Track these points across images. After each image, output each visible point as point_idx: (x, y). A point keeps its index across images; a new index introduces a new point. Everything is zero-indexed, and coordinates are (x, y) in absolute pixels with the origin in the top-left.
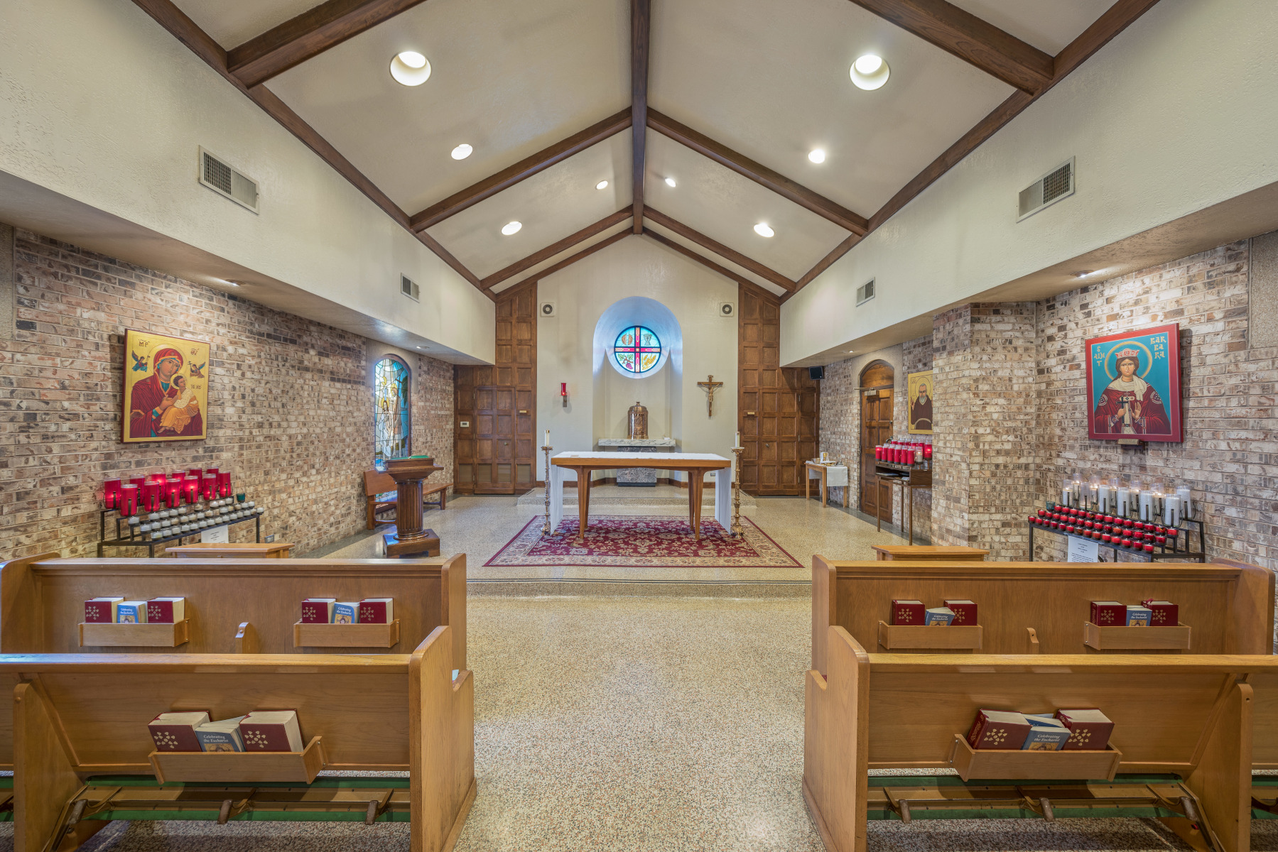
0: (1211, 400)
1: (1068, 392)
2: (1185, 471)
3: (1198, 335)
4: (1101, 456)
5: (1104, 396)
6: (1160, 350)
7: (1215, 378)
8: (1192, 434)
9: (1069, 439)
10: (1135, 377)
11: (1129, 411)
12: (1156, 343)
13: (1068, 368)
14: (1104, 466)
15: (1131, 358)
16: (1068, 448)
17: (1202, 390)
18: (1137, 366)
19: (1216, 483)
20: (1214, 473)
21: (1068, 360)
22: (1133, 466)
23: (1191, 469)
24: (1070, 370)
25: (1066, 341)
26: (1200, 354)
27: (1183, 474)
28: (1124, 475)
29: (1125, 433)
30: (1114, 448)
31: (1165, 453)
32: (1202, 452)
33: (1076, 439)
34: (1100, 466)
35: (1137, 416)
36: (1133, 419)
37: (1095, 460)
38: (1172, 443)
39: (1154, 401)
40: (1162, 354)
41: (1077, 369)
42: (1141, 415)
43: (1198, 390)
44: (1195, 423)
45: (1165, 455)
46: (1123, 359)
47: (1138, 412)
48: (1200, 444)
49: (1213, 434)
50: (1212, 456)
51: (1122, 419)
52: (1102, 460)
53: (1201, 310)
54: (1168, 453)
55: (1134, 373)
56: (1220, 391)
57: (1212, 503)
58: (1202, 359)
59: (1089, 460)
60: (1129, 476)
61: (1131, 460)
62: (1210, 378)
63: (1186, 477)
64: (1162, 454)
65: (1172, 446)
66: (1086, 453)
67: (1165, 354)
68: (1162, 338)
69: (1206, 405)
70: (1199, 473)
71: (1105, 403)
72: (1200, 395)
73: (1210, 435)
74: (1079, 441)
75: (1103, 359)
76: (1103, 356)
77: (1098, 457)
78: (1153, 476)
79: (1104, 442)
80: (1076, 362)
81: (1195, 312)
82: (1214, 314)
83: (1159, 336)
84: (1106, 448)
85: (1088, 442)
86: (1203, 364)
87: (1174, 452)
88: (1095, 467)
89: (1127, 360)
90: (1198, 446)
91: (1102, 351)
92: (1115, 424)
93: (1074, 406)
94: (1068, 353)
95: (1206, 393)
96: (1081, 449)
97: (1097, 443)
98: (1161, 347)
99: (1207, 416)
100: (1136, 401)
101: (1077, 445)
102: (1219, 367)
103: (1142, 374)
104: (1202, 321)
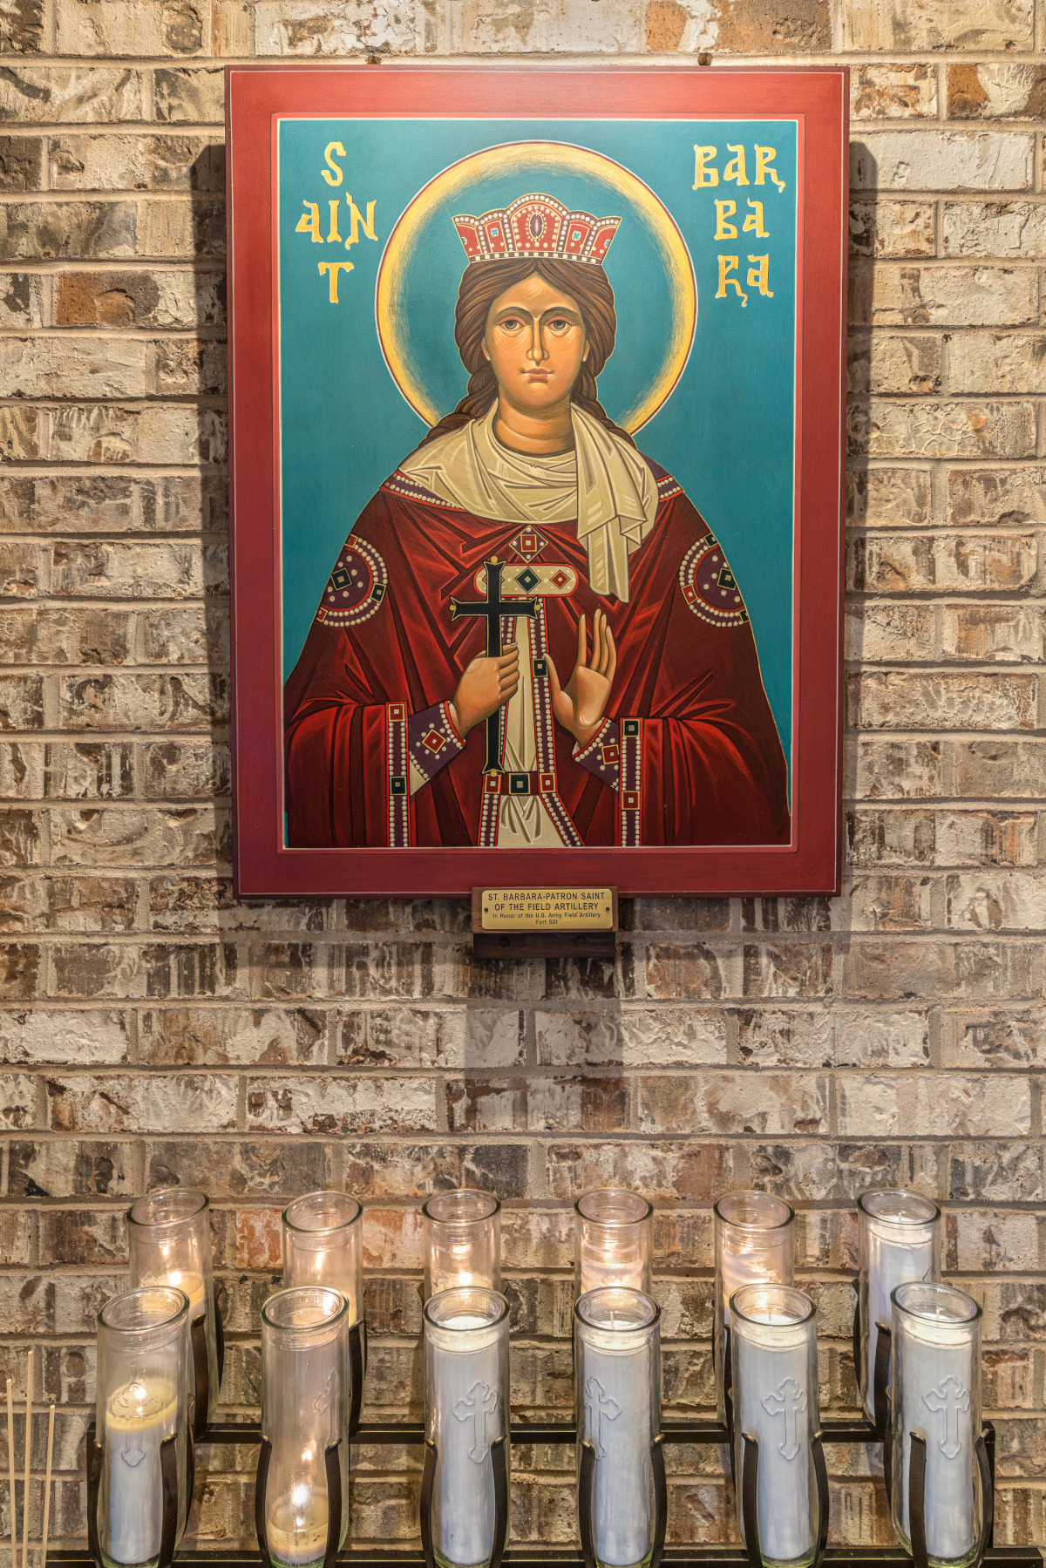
0: (972, 621)
1: (49, 503)
2: (849, 1083)
3: (906, 196)
4: (312, 1022)
5: (361, 547)
6: (744, 245)
7: (989, 482)
8: (879, 835)
9: (59, 900)
10: (585, 426)
11: (539, 671)
12: (727, 189)
13: (45, 301)
14: (341, 1101)
15: (562, 276)
16: (47, 974)
17: (924, 549)
18: (599, 344)
19: (1003, 1143)
20: (993, 1081)
21: (47, 236)
22: (540, 1083)
23: (877, 1066)
24: (64, 322)
25: (30, 70)
26: (918, 318)
27: (836, 1104)
28: (482, 1155)
29: (508, 840)
30: (405, 954)
31: (732, 970)
32: (928, 953)
33: (117, 903)
34: (309, 1102)
35: (589, 717)
36: (563, 736)
37: (274, 1057)
38: (771, 900)
39: (700, 608)
40: (760, 278)
41: (118, 319)
42: (616, 709)
43: (903, 552)
44: (898, 764)
45: (733, 990)
46: (511, 272)
47: (597, 682)
48: (924, 900)
49: (988, 835)
50: (983, 969)
51: (487, 732)
52: (321, 1054)
53: (922, 40)
54: (750, 972)
55: (581, 393)
56: (1017, 560)
57: (988, 1271)
58: (927, 349)
59: (224, 1065)
60: (516, 1156)
61: (528, 1037)
62: (964, 479)
63: (853, 1126)
64: (715, 983)
65: (771, 924)
66: (203, 1012)
67: (778, 278)
68: (765, 154)
69: (950, 647)
70: (922, 1085)
71: (365, 611)
72: (918, 581)
73: (974, 845)
74: (143, 918)
75: (368, 256)
76: (364, 222)
77: (289, 1035)
78: (666, 1140)
79: (336, 916)
80: (120, 258)
81: (887, 40)
82: (983, 78)
83: (749, 139)
84: (354, 957)
85: (210, 922)
86: (929, 384)
87: (786, 960)
88: (269, 1116)
89: (535, 286)
90: (910, 914)
91: (359, 183)
92: (439, 776)
93: (97, 625)
94: (48, 173)
95: (947, 575)
96: (158, 981)
97: (282, 924)
98: (756, 224)
99: (953, 716)
100: (585, 599)
101: (128, 951)
102: (1008, 411)
103: (633, 401)
104: (929, 108)
